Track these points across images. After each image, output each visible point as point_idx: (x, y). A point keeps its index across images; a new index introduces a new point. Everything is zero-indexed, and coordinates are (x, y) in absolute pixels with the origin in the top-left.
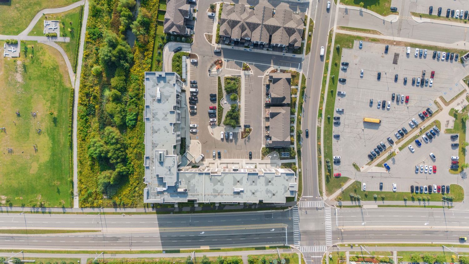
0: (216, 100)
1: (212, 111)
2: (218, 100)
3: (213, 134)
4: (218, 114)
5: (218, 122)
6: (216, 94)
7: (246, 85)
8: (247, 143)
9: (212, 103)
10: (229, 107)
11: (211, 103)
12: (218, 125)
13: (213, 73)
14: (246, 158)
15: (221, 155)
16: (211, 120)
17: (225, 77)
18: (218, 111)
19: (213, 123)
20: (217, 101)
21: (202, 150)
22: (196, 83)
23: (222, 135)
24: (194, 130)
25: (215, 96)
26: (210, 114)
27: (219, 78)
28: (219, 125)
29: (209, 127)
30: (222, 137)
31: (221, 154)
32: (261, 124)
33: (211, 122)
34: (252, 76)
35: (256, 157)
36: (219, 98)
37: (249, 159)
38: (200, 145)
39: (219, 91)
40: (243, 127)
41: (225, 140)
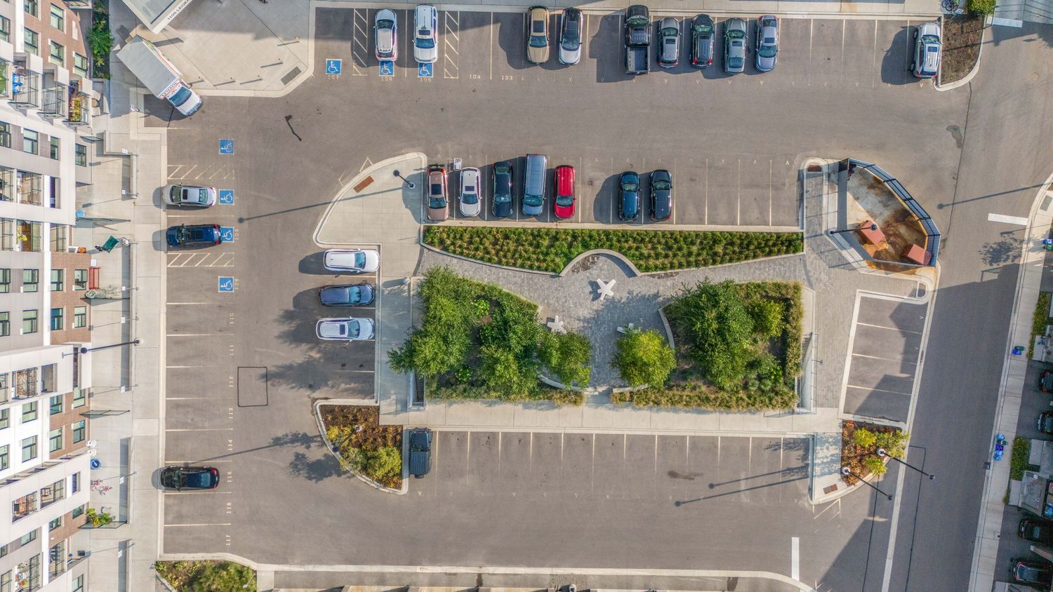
0: (622, 213)
1: (537, 185)
2: (625, 236)
3: (358, 188)
4: (518, 235)
5: (457, 234)
6: (666, 217)
7: (735, 446)
8: (289, 453)
9: (599, 184)
10: (566, 315)
11: (600, 178)
12: (428, 230)
13: (830, 201)
14: (172, 440)
15: (194, 253)
16: (471, 178)
17: (797, 288)
18: (537, 235)
19: (444, 194)
20: (611, 227)
21: (236, 103)
22: (754, 67)
23: (349, 260)
24: (387, 42)
25: (655, 209)
26: (519, 168)
27: (790, 244)
28: (428, 237)
29: (414, 161)
30: (336, 260)
31: (207, 253)
32: (434, 561)
33: (456, 178)
34: (799, 496)
35: (180, 517)
36: (640, 239)
37: (162, 464)
38: (273, 88)
39: (688, 238)
40: (414, 418)
41: (312, 282)
